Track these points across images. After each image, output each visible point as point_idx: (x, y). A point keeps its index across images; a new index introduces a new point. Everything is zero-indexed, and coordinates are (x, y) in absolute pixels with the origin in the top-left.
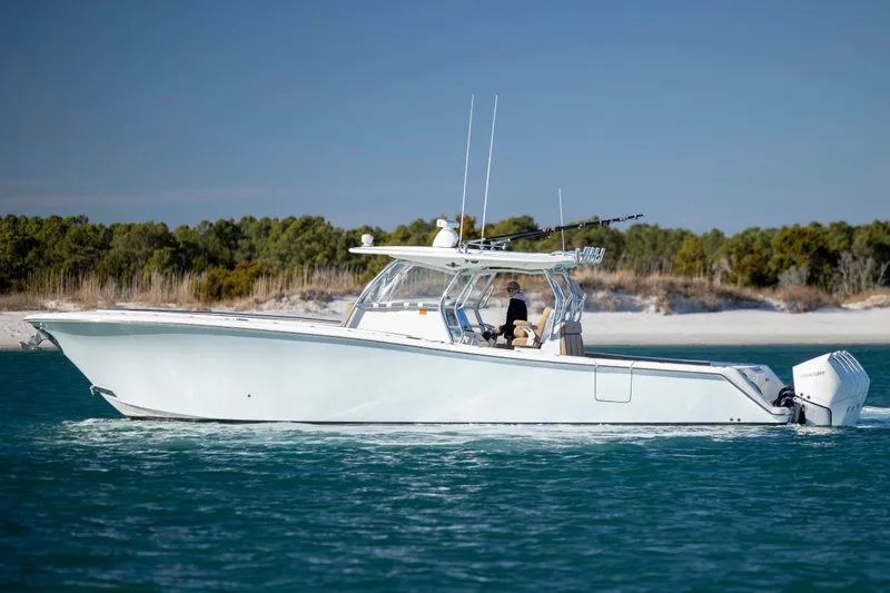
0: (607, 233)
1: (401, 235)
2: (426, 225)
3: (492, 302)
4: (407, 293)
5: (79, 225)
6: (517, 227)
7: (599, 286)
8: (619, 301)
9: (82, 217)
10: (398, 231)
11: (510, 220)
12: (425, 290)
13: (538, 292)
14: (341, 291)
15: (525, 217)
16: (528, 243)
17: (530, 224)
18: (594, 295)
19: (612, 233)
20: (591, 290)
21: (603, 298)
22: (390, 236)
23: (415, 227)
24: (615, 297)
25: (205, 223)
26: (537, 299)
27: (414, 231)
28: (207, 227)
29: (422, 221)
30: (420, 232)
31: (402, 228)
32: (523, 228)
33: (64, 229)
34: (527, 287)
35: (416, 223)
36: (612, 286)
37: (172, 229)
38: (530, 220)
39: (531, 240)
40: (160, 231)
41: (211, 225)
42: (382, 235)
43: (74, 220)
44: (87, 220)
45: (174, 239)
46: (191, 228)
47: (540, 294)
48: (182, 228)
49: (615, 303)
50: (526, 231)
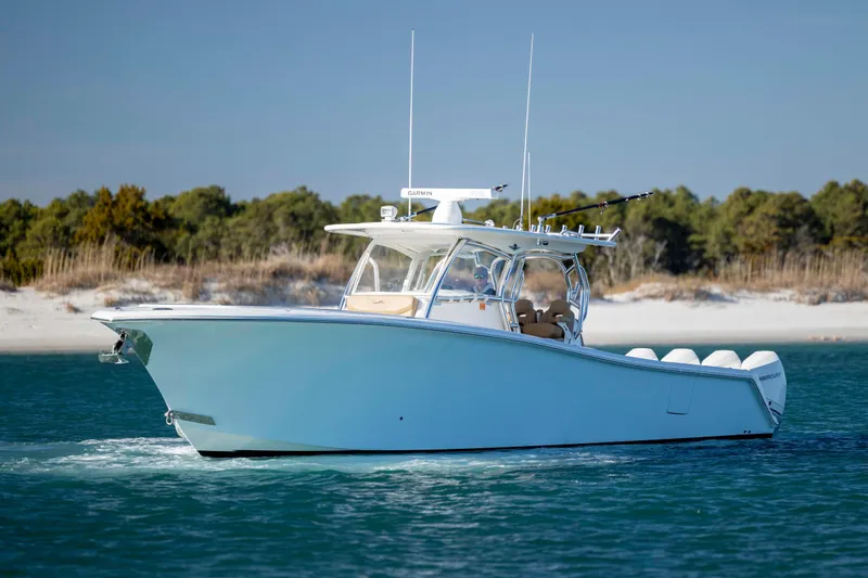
0: (316, 207)
1: (56, 210)
2: (88, 198)
3: (162, 296)
4: (55, 284)
6: (202, 200)
7: (298, 273)
8: (322, 293)
10: (53, 206)
11: (196, 190)
12: (78, 279)
13: (220, 282)
15: (213, 188)
16: (217, 221)
17: (221, 196)
18: (291, 285)
19: (324, 207)
20: (286, 279)
21: (303, 290)
22: (42, 212)
23: (73, 201)
24: (317, 288)
26: (220, 291)
27: (74, 206)
29: (82, 193)
30: (80, 206)
31: (58, 201)
32: (211, 202)
34: (207, 277)
35: (75, 196)
36: (315, 275)
38: (221, 191)
39: (221, 216)
42: (33, 211)
47: (224, 285)
49: (318, 295)
50: (214, 205)
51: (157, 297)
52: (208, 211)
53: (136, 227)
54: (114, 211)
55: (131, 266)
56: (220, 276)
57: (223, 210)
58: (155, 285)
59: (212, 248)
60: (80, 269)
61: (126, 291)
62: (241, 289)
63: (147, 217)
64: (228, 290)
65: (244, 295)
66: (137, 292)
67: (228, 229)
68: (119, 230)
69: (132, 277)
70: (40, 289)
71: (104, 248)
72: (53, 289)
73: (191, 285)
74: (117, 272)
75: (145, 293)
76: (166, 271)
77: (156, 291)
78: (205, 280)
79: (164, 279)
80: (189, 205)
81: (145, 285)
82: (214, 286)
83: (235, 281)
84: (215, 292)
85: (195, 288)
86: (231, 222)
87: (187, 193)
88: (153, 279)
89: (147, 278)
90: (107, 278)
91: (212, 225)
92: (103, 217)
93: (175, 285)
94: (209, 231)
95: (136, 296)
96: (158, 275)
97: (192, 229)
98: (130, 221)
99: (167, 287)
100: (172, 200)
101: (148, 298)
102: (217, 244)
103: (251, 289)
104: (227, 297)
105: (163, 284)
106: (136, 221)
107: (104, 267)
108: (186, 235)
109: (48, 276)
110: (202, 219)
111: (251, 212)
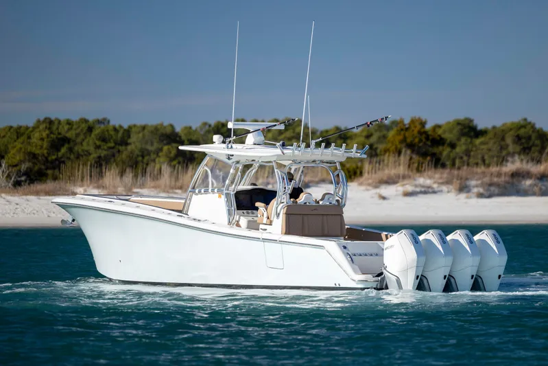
1: (365, 134)
3: (440, 189)
5: (102, 126)
6: (459, 127)
7: (528, 175)
8: (543, 188)
9: (105, 119)
11: (455, 121)
12: (385, 178)
13: (477, 180)
14: (317, 179)
15: (466, 119)
16: (469, 140)
17: (471, 125)
18: (523, 182)
19: (538, 131)
20: (521, 178)
21: (530, 185)
24: (540, 184)
25: (205, 124)
26: (477, 186)
27: (376, 131)
28: (207, 127)
32: (465, 128)
33: (90, 129)
34: (469, 177)
36: (539, 176)
37: (178, 129)
38: (471, 121)
39: (471, 137)
40: (168, 130)
41: (210, 126)
43: (99, 122)
44: (109, 122)
45: (180, 137)
46: (194, 128)
47: (479, 182)
48: (186, 128)
49: (541, 189)
50: (466, 130)
51: (436, 189)
52: (463, 134)
53: (421, 144)
54: (407, 134)
55: (419, 170)
56: (477, 177)
57: (472, 134)
58: (435, 183)
59: (465, 158)
60: (386, 172)
61: (416, 186)
62: (491, 185)
63: (427, 138)
64: (482, 185)
65: (492, 188)
66: (423, 187)
67: (476, 146)
68: (411, 146)
69: (420, 176)
70: (361, 184)
71: (402, 157)
72: (369, 185)
73: (458, 182)
74: (410, 173)
75: (429, 187)
76: (442, 173)
77: (435, 186)
78: (467, 179)
79: (441, 178)
80: (451, 131)
81: (428, 182)
82: (473, 183)
83: (487, 180)
84: (474, 187)
85: (460, 184)
86: (478, 141)
87: (449, 123)
88: (434, 178)
89: (430, 178)
90: (404, 177)
91: (465, 144)
92: (401, 137)
93: (448, 182)
94: (464, 147)
95: (423, 190)
96: (437, 176)
97: (453, 146)
98: (417, 140)
99: (442, 183)
100: (439, 127)
101: (430, 190)
102: (469, 156)
103: (498, 185)
104: (481, 190)
105: (440, 181)
106: (421, 141)
107: (402, 170)
108: (448, 149)
109: (366, 175)
110: (459, 139)
111: (490, 135)
